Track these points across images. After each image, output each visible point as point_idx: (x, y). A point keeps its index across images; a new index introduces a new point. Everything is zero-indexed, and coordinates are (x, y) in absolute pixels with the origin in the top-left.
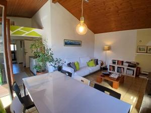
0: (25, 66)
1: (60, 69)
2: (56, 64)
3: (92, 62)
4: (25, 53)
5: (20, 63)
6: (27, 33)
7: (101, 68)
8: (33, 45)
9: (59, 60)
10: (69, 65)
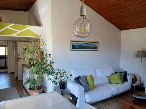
0: (17, 78)
1: (63, 86)
2: (56, 78)
3: (117, 76)
4: (18, 59)
5: (11, 73)
6: (19, 32)
7: (132, 87)
8: (26, 49)
9: (62, 72)
10: (78, 80)
